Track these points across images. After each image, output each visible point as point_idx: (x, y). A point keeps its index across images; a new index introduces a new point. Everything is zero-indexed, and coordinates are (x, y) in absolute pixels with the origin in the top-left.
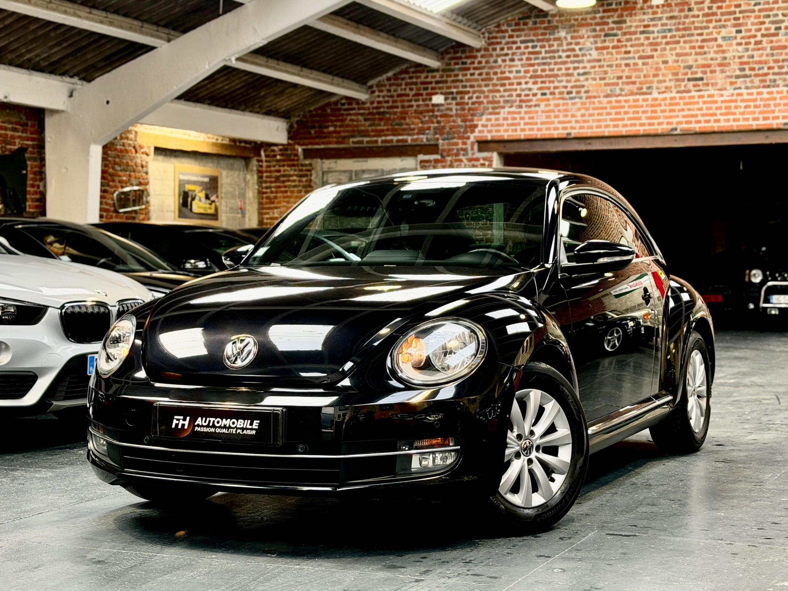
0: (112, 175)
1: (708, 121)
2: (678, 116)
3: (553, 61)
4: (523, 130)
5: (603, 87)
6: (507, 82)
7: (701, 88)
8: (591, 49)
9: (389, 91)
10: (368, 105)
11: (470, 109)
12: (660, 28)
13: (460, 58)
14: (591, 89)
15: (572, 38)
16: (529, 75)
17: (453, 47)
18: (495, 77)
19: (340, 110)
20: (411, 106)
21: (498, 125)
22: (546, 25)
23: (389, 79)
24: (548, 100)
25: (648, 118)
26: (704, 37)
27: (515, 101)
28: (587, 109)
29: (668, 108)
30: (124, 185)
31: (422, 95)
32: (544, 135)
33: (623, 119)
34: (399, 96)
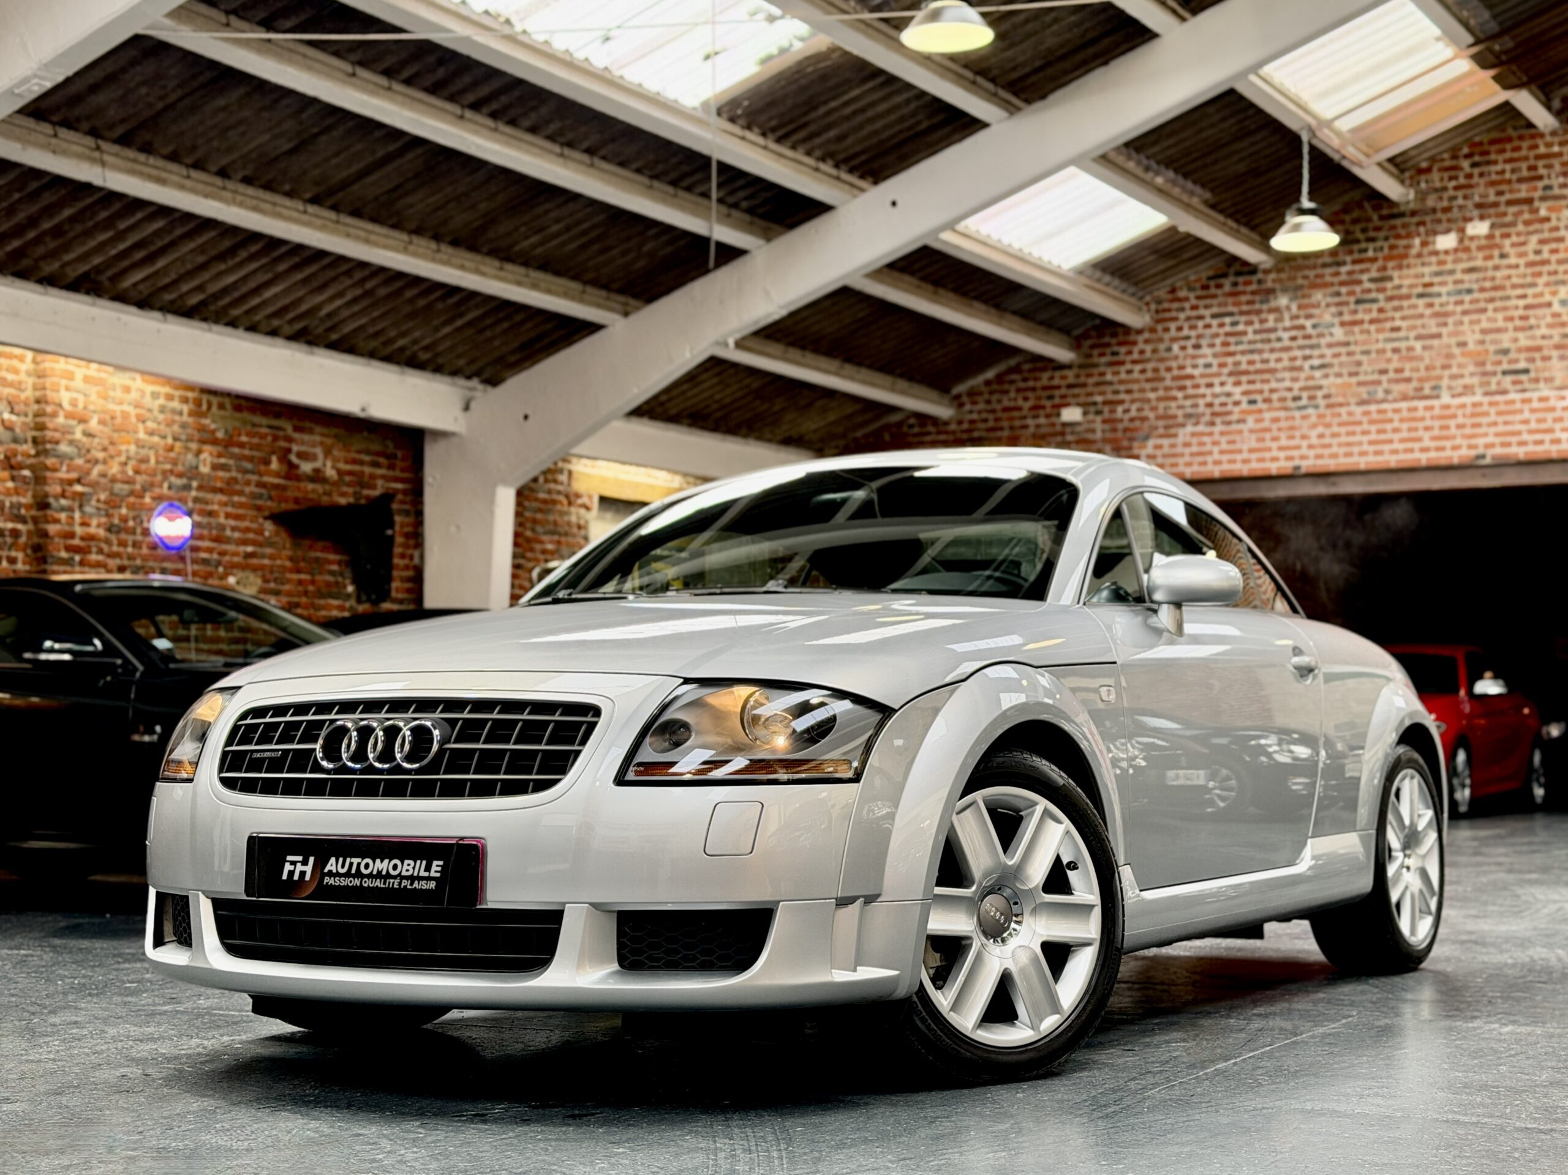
0: (529, 540)
1: (1541, 442)
2: (1486, 435)
3: (1267, 346)
4: (1217, 463)
5: (1356, 389)
6: (1188, 383)
7: (1527, 385)
8: (1332, 325)
9: (988, 402)
10: (953, 427)
11: (1126, 430)
12: (1450, 287)
13: (1108, 345)
14: (1333, 391)
15: (1300, 307)
16: (1225, 371)
17: (1095, 328)
18: (1168, 376)
19: (907, 435)
20: (1026, 427)
21: (1174, 455)
22: (1254, 287)
23: (988, 383)
24: (1260, 411)
25: (1434, 438)
26: (1529, 301)
27: (1203, 414)
28: (1328, 425)
29: (1469, 421)
30: (549, 557)
31: (1043, 407)
32: (1254, 470)
33: (1391, 441)
34: (1006, 409)
